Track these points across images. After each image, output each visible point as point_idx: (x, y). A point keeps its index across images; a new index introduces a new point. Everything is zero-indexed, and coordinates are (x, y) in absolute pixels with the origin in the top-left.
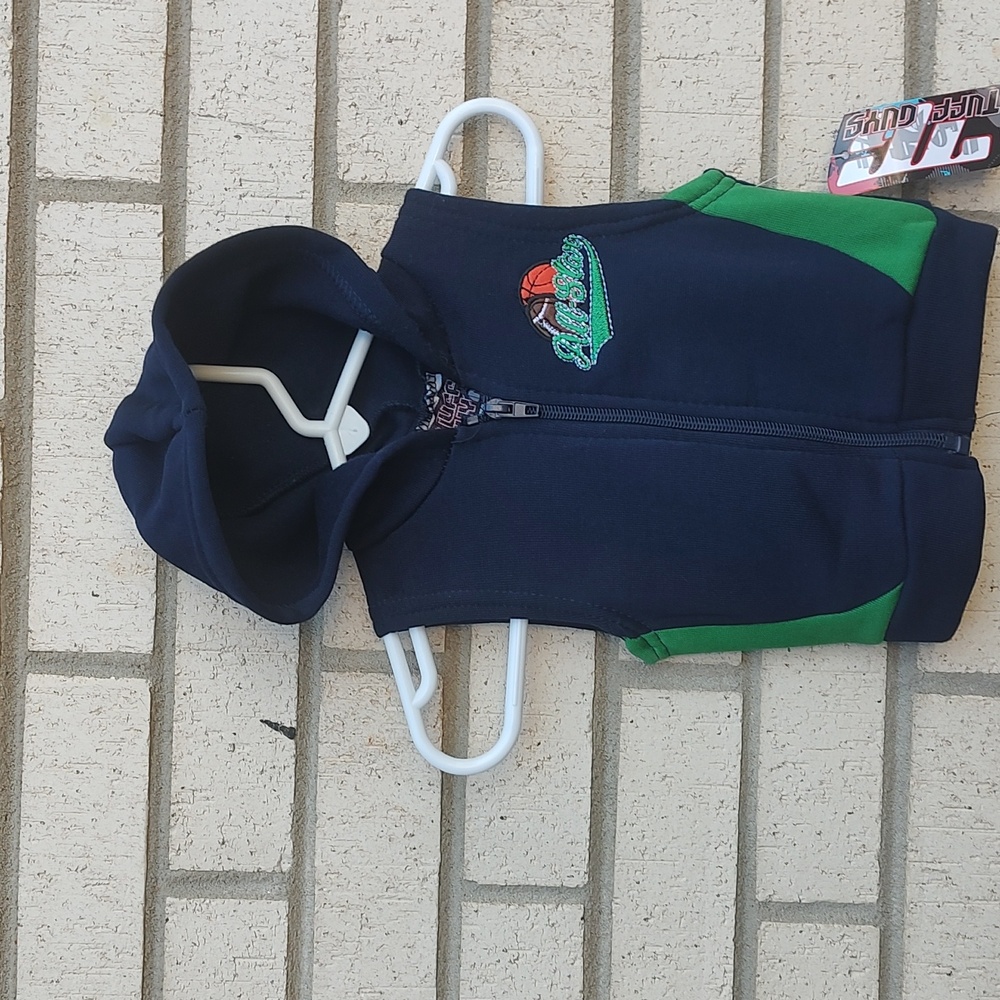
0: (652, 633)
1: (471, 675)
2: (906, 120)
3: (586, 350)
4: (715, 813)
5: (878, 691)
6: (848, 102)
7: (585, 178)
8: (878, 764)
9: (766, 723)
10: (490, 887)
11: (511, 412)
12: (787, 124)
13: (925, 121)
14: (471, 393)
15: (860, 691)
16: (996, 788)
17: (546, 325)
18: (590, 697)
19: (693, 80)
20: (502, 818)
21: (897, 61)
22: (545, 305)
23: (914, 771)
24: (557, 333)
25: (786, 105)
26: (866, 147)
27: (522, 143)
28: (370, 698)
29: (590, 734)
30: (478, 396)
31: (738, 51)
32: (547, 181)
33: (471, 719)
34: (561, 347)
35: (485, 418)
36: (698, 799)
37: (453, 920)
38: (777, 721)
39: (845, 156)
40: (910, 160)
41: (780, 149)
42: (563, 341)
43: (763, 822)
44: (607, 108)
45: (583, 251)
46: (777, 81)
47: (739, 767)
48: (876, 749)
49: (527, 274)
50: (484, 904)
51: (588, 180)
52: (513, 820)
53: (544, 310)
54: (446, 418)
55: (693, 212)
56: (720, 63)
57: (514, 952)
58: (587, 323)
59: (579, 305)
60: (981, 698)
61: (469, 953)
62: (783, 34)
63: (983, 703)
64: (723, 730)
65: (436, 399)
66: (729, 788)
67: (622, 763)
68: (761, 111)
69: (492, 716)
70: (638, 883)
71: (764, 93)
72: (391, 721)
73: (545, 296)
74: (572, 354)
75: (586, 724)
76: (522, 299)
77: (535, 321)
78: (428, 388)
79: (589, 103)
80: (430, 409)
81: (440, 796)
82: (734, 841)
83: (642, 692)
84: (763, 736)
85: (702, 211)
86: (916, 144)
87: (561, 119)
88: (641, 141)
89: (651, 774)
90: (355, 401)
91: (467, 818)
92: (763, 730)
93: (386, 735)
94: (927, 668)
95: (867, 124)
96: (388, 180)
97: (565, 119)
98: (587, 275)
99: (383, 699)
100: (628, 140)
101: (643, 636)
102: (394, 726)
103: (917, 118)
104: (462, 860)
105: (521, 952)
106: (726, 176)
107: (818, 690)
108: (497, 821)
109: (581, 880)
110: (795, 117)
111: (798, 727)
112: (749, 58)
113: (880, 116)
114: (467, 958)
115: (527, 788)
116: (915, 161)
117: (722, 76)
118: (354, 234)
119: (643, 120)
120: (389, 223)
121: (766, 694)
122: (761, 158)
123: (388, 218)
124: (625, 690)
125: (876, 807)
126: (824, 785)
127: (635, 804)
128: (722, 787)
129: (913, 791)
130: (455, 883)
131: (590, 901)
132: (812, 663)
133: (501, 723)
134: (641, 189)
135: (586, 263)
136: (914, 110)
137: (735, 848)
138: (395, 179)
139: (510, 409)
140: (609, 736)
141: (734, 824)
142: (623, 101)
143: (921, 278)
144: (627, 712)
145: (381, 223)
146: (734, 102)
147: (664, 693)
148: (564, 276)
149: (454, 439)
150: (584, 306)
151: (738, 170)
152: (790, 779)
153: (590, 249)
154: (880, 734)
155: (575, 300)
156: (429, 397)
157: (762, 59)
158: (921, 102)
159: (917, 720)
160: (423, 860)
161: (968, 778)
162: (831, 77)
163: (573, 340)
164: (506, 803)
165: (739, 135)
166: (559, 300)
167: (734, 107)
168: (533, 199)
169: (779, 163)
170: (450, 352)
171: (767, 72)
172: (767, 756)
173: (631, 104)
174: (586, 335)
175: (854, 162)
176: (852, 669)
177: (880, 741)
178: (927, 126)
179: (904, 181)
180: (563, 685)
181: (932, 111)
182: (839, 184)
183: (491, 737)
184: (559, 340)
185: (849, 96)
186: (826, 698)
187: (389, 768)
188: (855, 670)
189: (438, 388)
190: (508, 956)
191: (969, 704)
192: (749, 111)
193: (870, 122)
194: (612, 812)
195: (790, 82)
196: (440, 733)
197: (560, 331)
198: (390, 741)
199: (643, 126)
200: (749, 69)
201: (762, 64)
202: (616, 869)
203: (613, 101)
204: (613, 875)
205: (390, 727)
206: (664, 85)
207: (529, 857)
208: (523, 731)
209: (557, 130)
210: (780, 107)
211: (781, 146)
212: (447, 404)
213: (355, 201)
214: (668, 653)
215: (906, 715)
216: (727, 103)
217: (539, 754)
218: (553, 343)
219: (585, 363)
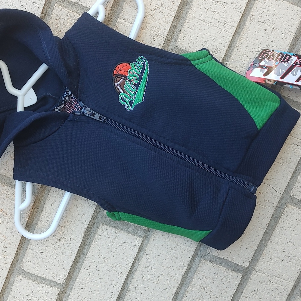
0: (118, 212)
1: (47, 200)
2: (285, 60)
3: (131, 103)
4: (118, 275)
5: (191, 254)
6: (268, 42)
7: (157, 33)
8: (180, 278)
9: (147, 251)
10: (29, 273)
11: (93, 116)
12: (241, 41)
13: (292, 64)
14: (81, 102)
15: (184, 252)
16: (217, 298)
17: (119, 87)
18: (88, 222)
19: (213, 10)
20: (41, 252)
21: (292, 34)
22: (122, 80)
23: (192, 284)
24: (122, 92)
25: (244, 34)
26: (266, 65)
27: (137, 9)
28: (6, 195)
29: (83, 235)
30: (83, 105)
31: (235, 6)
32: (142, 28)
33: (41, 216)
34: (122, 98)
35: (83, 114)
36: (114, 269)
37: (12, 279)
38: (152, 252)
39: (257, 65)
40: (280, 76)
41: (235, 51)
42: (124, 96)
43: (133, 283)
44: (176, 8)
45: (144, 64)
46: (245, 23)
47: (132, 263)
48: (182, 272)
49: (119, 65)
50: (25, 278)
51: (158, 34)
52: (45, 254)
53: (120, 81)
54: (69, 106)
55: (191, 65)
56: (226, 7)
57: (30, 297)
58: (135, 93)
59: (135, 85)
60: (224, 268)
61: (14, 292)
62: (254, 6)
63: (224, 270)
64: (131, 249)
65: (67, 98)
66: (126, 268)
67: (91, 248)
68: (233, 33)
69: (50, 217)
70: (82, 289)
71: (238, 26)
72: (11, 206)
73: (123, 76)
74: (125, 102)
75: (83, 231)
76: (113, 74)
77: (115, 84)
78: (65, 93)
79: (169, 4)
80: (63, 102)
81: (21, 237)
82: (121, 286)
83: (108, 227)
84: (145, 256)
85: (196, 66)
86: (285, 71)
87: (156, 5)
88: (184, 26)
89: (100, 255)
90: (35, 87)
91: (28, 248)
92: (145, 254)
93: (8, 210)
94: (210, 252)
95: (270, 56)
96: (79, 3)
97: (158, 6)
98: (142, 74)
99: (11, 198)
100: (179, 24)
101: (114, 212)
102: (12, 208)
103: (289, 61)
104: (22, 261)
105: (32, 298)
106: (210, 54)
107: (170, 247)
108: (39, 253)
109: (62, 281)
110: (246, 40)
111: (158, 256)
112: (237, 10)
113: (276, 55)
114: (12, 293)
115: (54, 245)
116: (282, 78)
117: (225, 13)
118: (58, 20)
119: (188, 19)
120: (74, 21)
121: (151, 242)
122: (226, 51)
123: (74, 18)
124: (101, 224)
125: (174, 291)
126: (159, 278)
127: (91, 263)
128: (123, 268)
129: (188, 290)
130: (17, 267)
131: (63, 289)
132: (171, 237)
133: (52, 220)
134: (177, 45)
135: (144, 69)
136: (290, 57)
137: (120, 288)
138: (82, 3)
139: (94, 115)
140: (90, 237)
141: (123, 281)
142: (183, 8)
143: (265, 125)
144: (99, 232)
145: (70, 19)
146: (225, 25)
147: (115, 230)
148: (133, 71)
149: (68, 118)
150: (137, 86)
151: (216, 52)
152: (148, 272)
153: (147, 64)
154: (185, 268)
155: (134, 82)
156: (64, 97)
157: (242, 12)
158: (294, 55)
159: (200, 268)
160: (7, 257)
161: (209, 292)
162: (265, 30)
163: (127, 97)
164: (44, 248)
165: (222, 39)
166: (128, 79)
167: (224, 27)
168: (132, 36)
169: (232, 56)
170: (78, 83)
171: (242, 18)
172: (143, 262)
173: (186, 10)
174: (133, 97)
175: (259, 69)
176: (184, 244)
177: (184, 270)
178: (292, 66)
179: (274, 84)
180: (80, 215)
181: (296, 60)
182: (251, 75)
183: (47, 224)
184: (122, 95)
185: (269, 40)
186: (171, 250)
187: (5, 222)
188: (185, 244)
189: (69, 94)
190: (27, 298)
191: (220, 269)
192: (229, 31)
193: (272, 55)
194: (82, 263)
195: (249, 25)
196: (28, 216)
197: (124, 92)
198: (9, 213)
199: (187, 21)
200: (236, 14)
201: (241, 14)
202: (76, 282)
203: (179, 7)
204: (74, 283)
205: (10, 208)
206: (201, 7)
207: (46, 268)
208: (59, 226)
209: (153, 9)
210: (242, 34)
211: (236, 49)
212: (71, 101)
213: (63, 6)
214: (121, 219)
215: (197, 265)
216: (222, 24)
217: (63, 235)
218: (120, 95)
219: (129, 108)
